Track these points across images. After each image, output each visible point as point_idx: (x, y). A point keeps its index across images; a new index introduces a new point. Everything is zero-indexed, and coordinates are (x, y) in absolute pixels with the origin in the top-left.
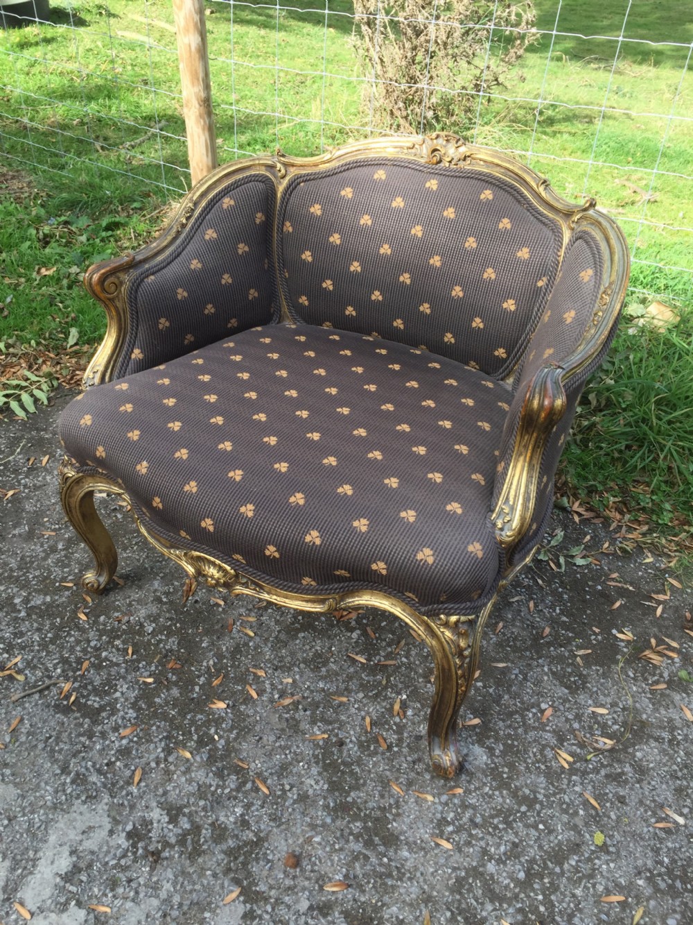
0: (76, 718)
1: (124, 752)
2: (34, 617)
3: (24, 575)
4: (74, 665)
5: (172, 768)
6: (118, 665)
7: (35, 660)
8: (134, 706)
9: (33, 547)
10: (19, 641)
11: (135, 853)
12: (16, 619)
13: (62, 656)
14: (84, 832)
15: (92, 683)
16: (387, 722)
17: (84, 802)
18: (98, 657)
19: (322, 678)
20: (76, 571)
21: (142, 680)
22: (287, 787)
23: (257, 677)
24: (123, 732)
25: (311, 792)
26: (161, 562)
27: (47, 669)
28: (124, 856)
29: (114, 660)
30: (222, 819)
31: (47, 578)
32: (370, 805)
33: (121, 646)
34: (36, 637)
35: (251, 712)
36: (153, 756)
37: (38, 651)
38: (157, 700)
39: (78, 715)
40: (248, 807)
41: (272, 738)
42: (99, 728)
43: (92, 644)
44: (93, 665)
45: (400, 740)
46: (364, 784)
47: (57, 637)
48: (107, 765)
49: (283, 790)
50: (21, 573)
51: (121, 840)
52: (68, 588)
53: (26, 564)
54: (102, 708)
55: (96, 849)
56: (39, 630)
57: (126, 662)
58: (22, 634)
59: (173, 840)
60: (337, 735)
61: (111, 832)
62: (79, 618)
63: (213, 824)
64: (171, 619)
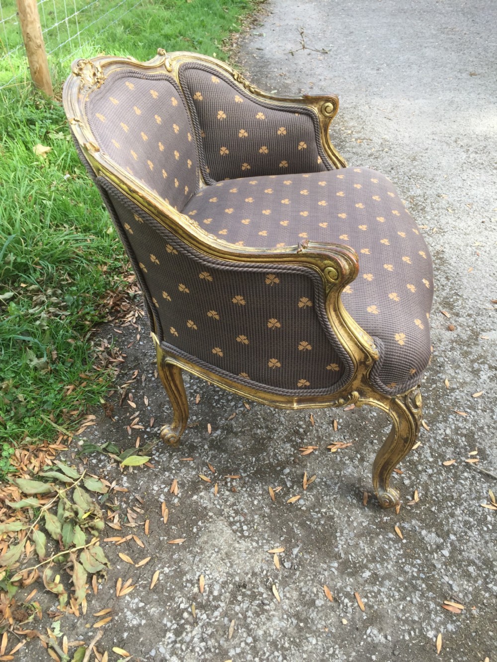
0: (480, 444)
2: (446, 528)
3: (418, 578)
4: (453, 471)
7: (473, 496)
8: (445, 420)
9: (386, 600)
10: (471, 520)
12: (460, 540)
13: (455, 483)
15: (454, 452)
18: (436, 462)
20: (381, 537)
21: (428, 428)
24: (464, 414)
26: (325, 482)
27: (471, 484)
29: (429, 451)
31: (405, 555)
33: (417, 455)
34: (458, 511)
36: (462, 394)
37: (466, 501)
38: (432, 413)
39: (477, 444)
42: (473, 428)
43: (430, 471)
44: (444, 460)
47: (446, 499)
48: (486, 411)
50: (419, 582)
52: (402, 528)
53: (406, 588)
54: (462, 435)
56: (452, 515)
58: (466, 523)
62: (420, 498)
64: (372, 443)
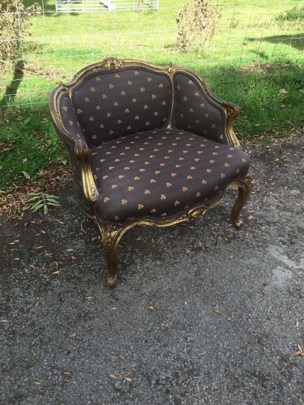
1: (254, 237)
2: (182, 236)
4: (211, 235)
5: (266, 231)
6: (219, 228)
7: (203, 241)
10: (191, 241)
11: (289, 246)
12: (180, 239)
13: (206, 236)
14: (277, 251)
15: (222, 234)
16: (277, 198)
17: (267, 248)
18: (212, 230)
19: (255, 200)
22: (286, 218)
23: (245, 209)
25: (290, 215)
28: (289, 248)
29: (217, 228)
30: (288, 230)
32: (299, 209)
34: (192, 238)
35: (257, 214)
36: (260, 233)
37: (199, 239)
39: (233, 240)
40: (287, 225)
41: (269, 214)
42: (241, 238)
43: (206, 229)
44: (215, 232)
45: (283, 198)
46: (293, 208)
47: (196, 235)
49: (286, 219)
51: (284, 246)
54: (234, 236)
55: (284, 251)
56: (190, 237)
57: (219, 226)
58: (189, 240)
59: (290, 239)
60: (275, 206)
61: (281, 247)
63: (289, 232)
